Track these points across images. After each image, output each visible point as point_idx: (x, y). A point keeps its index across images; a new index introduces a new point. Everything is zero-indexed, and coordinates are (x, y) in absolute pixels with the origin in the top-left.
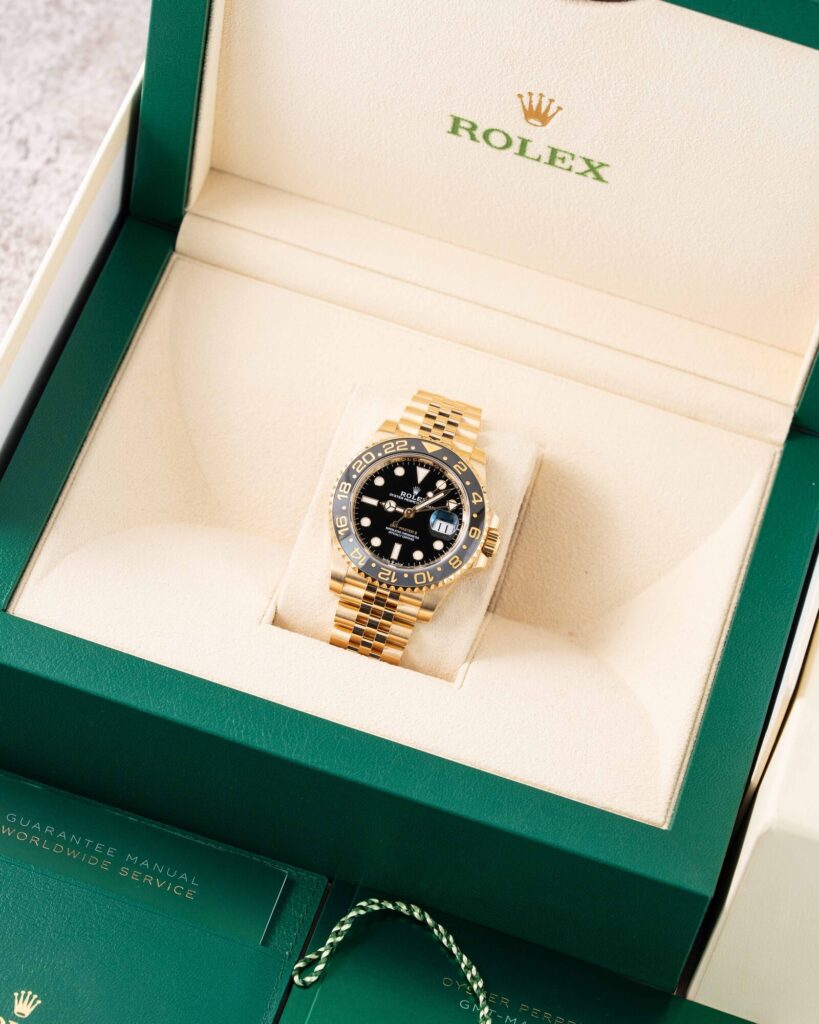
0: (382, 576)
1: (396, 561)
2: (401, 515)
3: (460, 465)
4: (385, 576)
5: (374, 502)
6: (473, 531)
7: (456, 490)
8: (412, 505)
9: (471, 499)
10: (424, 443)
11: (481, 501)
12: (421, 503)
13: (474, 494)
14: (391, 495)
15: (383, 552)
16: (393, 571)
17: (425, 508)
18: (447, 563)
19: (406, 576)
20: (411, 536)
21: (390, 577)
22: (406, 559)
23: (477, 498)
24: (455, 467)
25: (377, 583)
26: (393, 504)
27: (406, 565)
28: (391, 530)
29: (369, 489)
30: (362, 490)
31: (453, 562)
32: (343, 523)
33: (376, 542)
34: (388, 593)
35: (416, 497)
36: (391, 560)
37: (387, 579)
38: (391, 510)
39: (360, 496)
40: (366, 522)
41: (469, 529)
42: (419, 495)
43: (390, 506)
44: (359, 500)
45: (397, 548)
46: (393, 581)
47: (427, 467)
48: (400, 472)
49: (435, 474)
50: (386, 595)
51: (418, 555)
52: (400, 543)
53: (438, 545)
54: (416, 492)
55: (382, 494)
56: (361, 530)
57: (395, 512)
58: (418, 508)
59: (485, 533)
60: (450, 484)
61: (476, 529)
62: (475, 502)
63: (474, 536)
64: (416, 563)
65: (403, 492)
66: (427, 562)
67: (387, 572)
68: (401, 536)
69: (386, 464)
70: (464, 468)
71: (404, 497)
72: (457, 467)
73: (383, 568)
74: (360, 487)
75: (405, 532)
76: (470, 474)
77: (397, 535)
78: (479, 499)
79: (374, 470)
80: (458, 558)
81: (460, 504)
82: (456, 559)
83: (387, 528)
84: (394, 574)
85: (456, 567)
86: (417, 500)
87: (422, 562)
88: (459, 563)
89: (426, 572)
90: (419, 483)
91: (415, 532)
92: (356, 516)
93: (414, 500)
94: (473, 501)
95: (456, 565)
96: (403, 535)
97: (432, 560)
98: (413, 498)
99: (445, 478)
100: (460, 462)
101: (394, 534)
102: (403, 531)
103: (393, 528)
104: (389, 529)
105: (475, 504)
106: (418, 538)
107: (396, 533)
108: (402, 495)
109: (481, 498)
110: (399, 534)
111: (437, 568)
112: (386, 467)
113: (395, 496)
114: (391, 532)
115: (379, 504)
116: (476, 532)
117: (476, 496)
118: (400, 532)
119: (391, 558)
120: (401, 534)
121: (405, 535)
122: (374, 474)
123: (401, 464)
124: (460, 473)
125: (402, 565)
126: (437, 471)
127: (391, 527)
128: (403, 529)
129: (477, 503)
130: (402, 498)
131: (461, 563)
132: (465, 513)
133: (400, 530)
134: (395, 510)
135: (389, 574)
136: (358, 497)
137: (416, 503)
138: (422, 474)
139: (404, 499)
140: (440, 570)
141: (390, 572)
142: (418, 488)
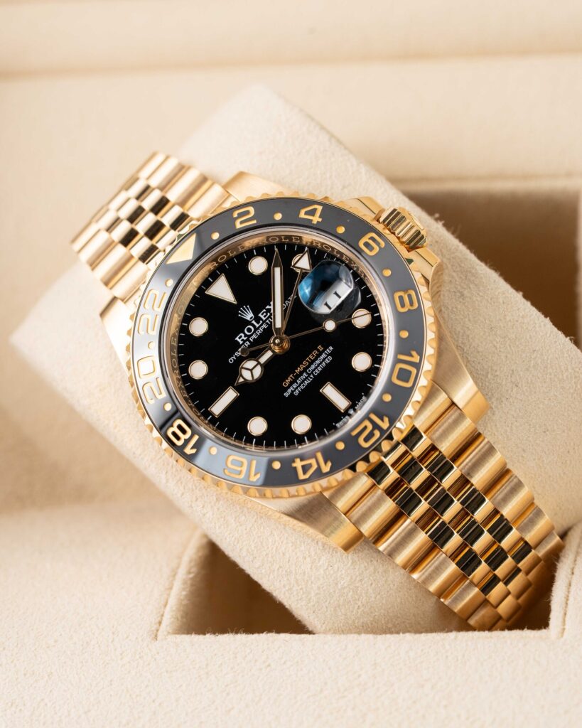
0: (366, 440)
1: (353, 406)
2: (275, 358)
3: (240, 215)
4: (371, 435)
5: (230, 396)
6: (367, 244)
7: (280, 245)
8: (268, 333)
9: (307, 225)
10: (172, 260)
11: (320, 208)
12: (272, 315)
13: (302, 215)
14: (231, 360)
15: (326, 418)
16: (367, 417)
17: (284, 312)
18: (398, 317)
19: (388, 398)
20: (322, 359)
21: (376, 426)
22: (357, 386)
23: (312, 213)
24: (239, 226)
25: (374, 457)
26: (250, 364)
27: (367, 393)
28: (294, 389)
29: (201, 394)
30: (198, 407)
31: (403, 305)
32: (241, 464)
33: (301, 424)
34: (402, 448)
35: (257, 319)
36: (346, 413)
37: (377, 434)
38: (258, 372)
39: (207, 414)
40: (258, 426)
42: (256, 313)
43: (251, 371)
44: (214, 422)
45: (330, 392)
46: (385, 425)
47: (213, 276)
48: (199, 327)
49: (234, 268)
50: (406, 453)
51: (361, 362)
52: (322, 384)
53: (361, 319)
54: (249, 316)
55: (223, 376)
56: (267, 440)
57: (265, 367)
58: (278, 324)
59: (379, 227)
60: (265, 251)
61: (365, 239)
62: (316, 219)
63: (377, 249)
64: (374, 371)
65: (237, 339)
66: (381, 350)
67: (365, 428)
68: (312, 376)
69: (175, 344)
70: (248, 212)
71: (248, 340)
72: (241, 223)
73: (354, 433)
74: (191, 407)
75: (309, 367)
76: (265, 206)
77: (306, 383)
78: (315, 210)
79: (174, 369)
80: (401, 293)
81: (308, 247)
82: (401, 298)
83: (286, 395)
84: (374, 417)
85: (416, 305)
86: (264, 319)
87: (377, 360)
88: (410, 296)
89: (396, 361)
90: (235, 303)
91: (318, 350)
92: (239, 438)
93: (262, 325)
94: (315, 222)
95: (412, 304)
96: (312, 373)
97: (382, 340)
98: (257, 326)
99: (250, 254)
100: (235, 215)
101: (302, 387)
102: (305, 370)
103: (291, 383)
104: (289, 391)
105: (320, 220)
106: (331, 348)
107: (303, 381)
108: (241, 342)
109: (316, 206)
110: (307, 378)
111: (399, 339)
112: (179, 347)
113: (238, 354)
114: (297, 391)
115: (237, 389)
116: (371, 242)
117: (307, 213)
118: (305, 374)
119: (342, 411)
120: (309, 375)
121: (316, 368)
122: (181, 372)
123: (187, 319)
124: (255, 222)
125: (364, 398)
126: (230, 261)
127: (289, 387)
128: (302, 367)
129: (320, 217)
130: (247, 344)
131: (413, 293)
132: (328, 247)
133: (301, 373)
134: (261, 365)
135: (370, 427)
136: (206, 418)
137: (267, 323)
138: (222, 290)
139: (250, 342)
140: (405, 334)
141: (367, 423)
142: (244, 309)
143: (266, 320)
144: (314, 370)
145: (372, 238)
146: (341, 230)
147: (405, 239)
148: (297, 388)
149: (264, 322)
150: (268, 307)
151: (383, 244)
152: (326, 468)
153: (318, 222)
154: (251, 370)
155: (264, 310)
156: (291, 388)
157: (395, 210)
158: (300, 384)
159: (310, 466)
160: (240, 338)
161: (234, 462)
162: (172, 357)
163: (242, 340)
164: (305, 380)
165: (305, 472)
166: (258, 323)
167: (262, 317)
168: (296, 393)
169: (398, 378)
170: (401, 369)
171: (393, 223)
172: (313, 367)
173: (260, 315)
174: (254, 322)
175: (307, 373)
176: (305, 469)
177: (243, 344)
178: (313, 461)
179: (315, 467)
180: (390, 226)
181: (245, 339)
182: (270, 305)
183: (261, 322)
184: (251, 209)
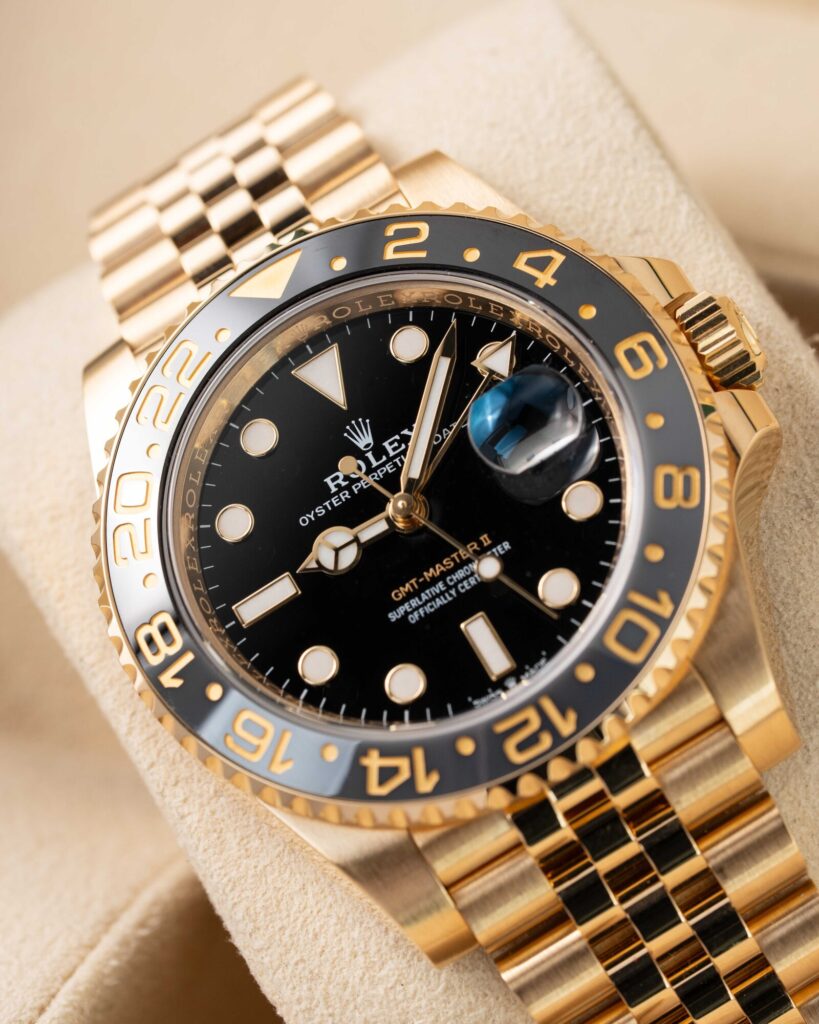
0: (522, 747)
1: (517, 674)
2: (390, 537)
3: (400, 235)
4: (533, 740)
5: (282, 589)
6: (631, 355)
7: (464, 316)
9: (525, 287)
10: (243, 291)
11: (559, 258)
12: (408, 450)
13: (521, 264)
14: (305, 520)
16: (534, 702)
17: (432, 450)
18: (653, 513)
19: (586, 674)
20: (482, 564)
21: (547, 724)
23: (541, 264)
24: (390, 254)
25: (529, 787)
26: (338, 535)
27: (553, 649)
28: (411, 607)
30: (214, 598)
31: (668, 495)
33: (405, 683)
34: (595, 783)
35: (379, 451)
37: (546, 741)
38: (349, 557)
39: (226, 616)
40: (319, 664)
41: (613, 364)
42: (379, 438)
45: (480, 632)
46: (566, 726)
47: (316, 343)
48: (260, 438)
49: (363, 336)
50: (599, 797)
51: (557, 588)
52: (467, 614)
53: (581, 501)
54: (364, 440)
55: (278, 547)
56: (331, 699)
57: (368, 550)
58: (415, 471)
59: (667, 326)
60: (431, 318)
61: (632, 343)
62: (545, 279)
63: (648, 367)
64: (576, 612)
65: (328, 480)
66: (604, 575)
67: (525, 723)
68: (453, 592)
69: (204, 461)
70: (416, 233)
71: (348, 488)
72: (397, 250)
73: (501, 728)
74: (197, 595)
75: (452, 571)
76: (453, 228)
77: (439, 602)
78: (549, 259)
79: (185, 510)
80: (672, 470)
81: (518, 332)
82: (669, 479)
83: (393, 616)
84: (548, 705)
85: (695, 502)
86: (392, 454)
87: (590, 592)
88: (687, 480)
89: (625, 604)
90: (345, 408)
91: (480, 544)
92: (275, 681)
93: (383, 465)
94: (541, 285)
95: (687, 496)
96: (455, 586)
97: (611, 554)
98: (375, 464)
99: (400, 317)
100: (390, 232)
101: (428, 609)
102: (443, 576)
103: (409, 596)
104: (401, 610)
105: (553, 282)
106: (507, 545)
107: (433, 599)
108: (334, 490)
109: (553, 253)
110: (442, 593)
111: (641, 560)
112: (210, 467)
113: (320, 511)
114: (416, 614)
115: (299, 580)
116: (641, 352)
117: (530, 263)
118: (440, 585)
119: (494, 678)
120: (449, 588)
121: (466, 578)
122: (200, 520)
123: (240, 416)
124: (423, 255)
125: (543, 661)
126: (357, 322)
127: (402, 603)
128: (439, 569)
129: (554, 276)
130: (345, 495)
131: (695, 475)
132: (555, 340)
133: (434, 581)
134: (360, 545)
135: (535, 723)
136: (222, 624)
137: (395, 464)
138: (325, 375)
139: (351, 492)
140: (656, 554)
141: (532, 715)
142: (358, 424)
143: (395, 457)
144: (461, 581)
145: (646, 345)
146: (588, 313)
147: (713, 364)
148: (417, 608)
149: (390, 459)
150: (406, 432)
151: (664, 361)
152: (426, 784)
153: (547, 285)
154: (337, 551)
155: (397, 437)
156: (406, 606)
157: (711, 299)
158: (427, 602)
159: (394, 771)
160: (333, 480)
161: (249, 725)
162: (188, 484)
163: (338, 486)
164: (438, 596)
165: (382, 781)
166: (377, 460)
167: (389, 449)
168: (414, 618)
169: (620, 638)
170: (629, 624)
171: (700, 324)
172: (460, 574)
173: (386, 444)
174: (369, 455)
175: (446, 584)
176: (386, 774)
177: (337, 493)
178: (402, 763)
179: (404, 775)
180: (691, 330)
181: (344, 484)
182: (411, 429)
183: (384, 458)
184: (424, 228)
